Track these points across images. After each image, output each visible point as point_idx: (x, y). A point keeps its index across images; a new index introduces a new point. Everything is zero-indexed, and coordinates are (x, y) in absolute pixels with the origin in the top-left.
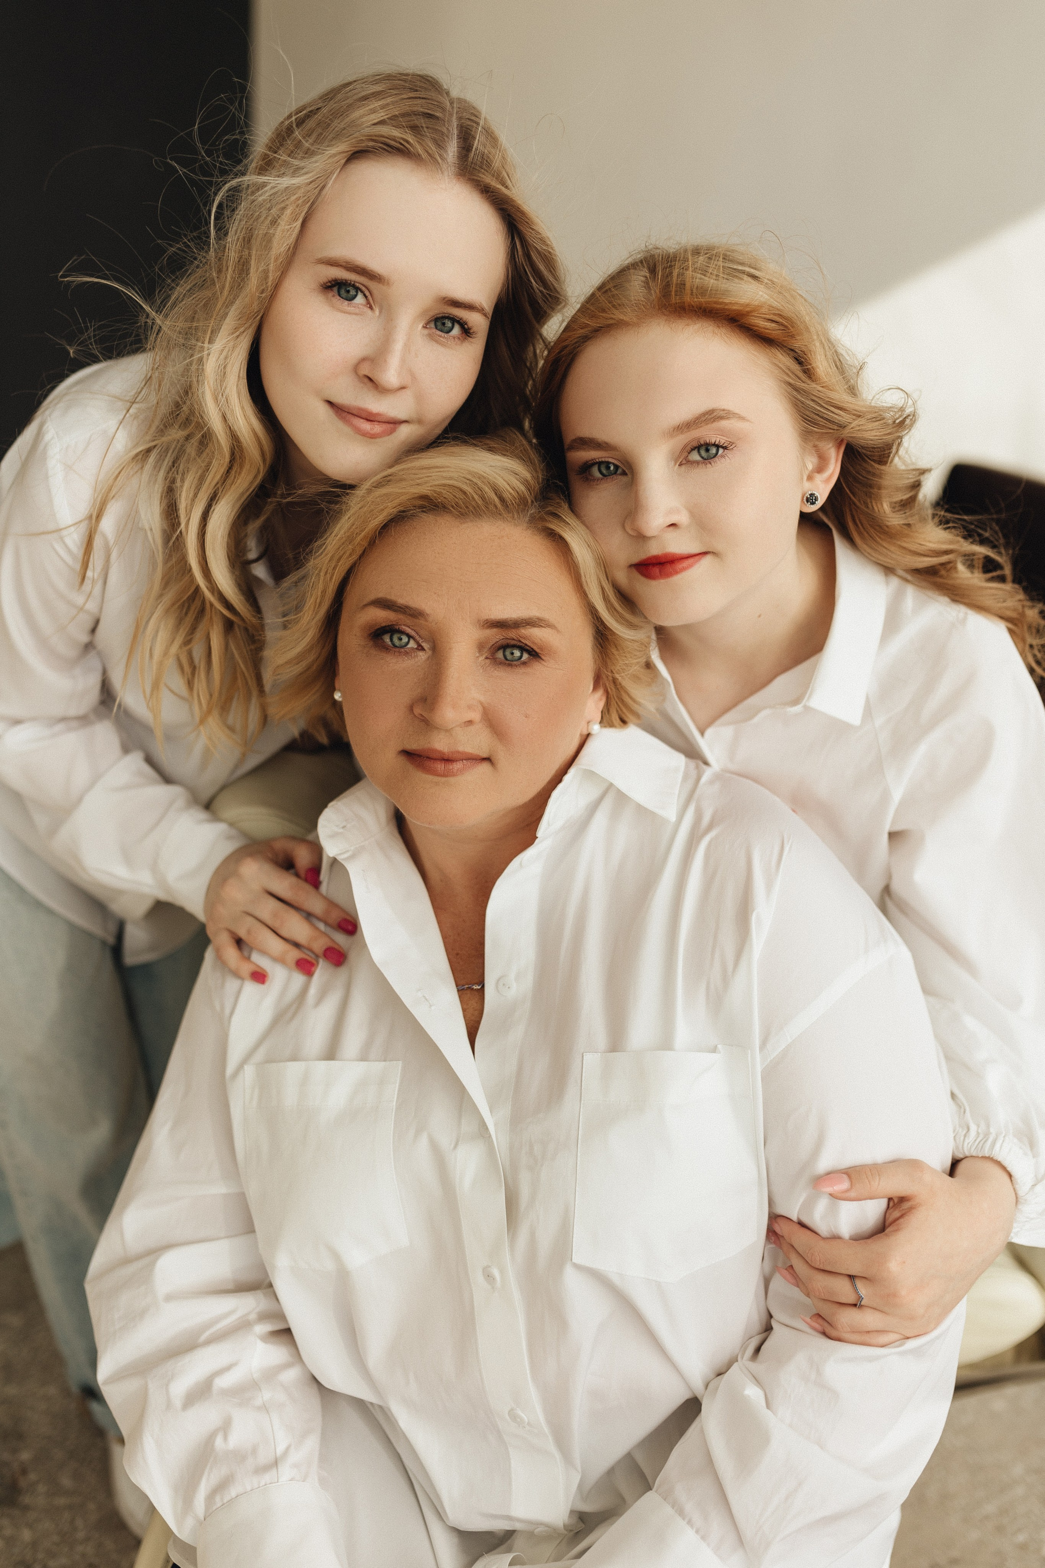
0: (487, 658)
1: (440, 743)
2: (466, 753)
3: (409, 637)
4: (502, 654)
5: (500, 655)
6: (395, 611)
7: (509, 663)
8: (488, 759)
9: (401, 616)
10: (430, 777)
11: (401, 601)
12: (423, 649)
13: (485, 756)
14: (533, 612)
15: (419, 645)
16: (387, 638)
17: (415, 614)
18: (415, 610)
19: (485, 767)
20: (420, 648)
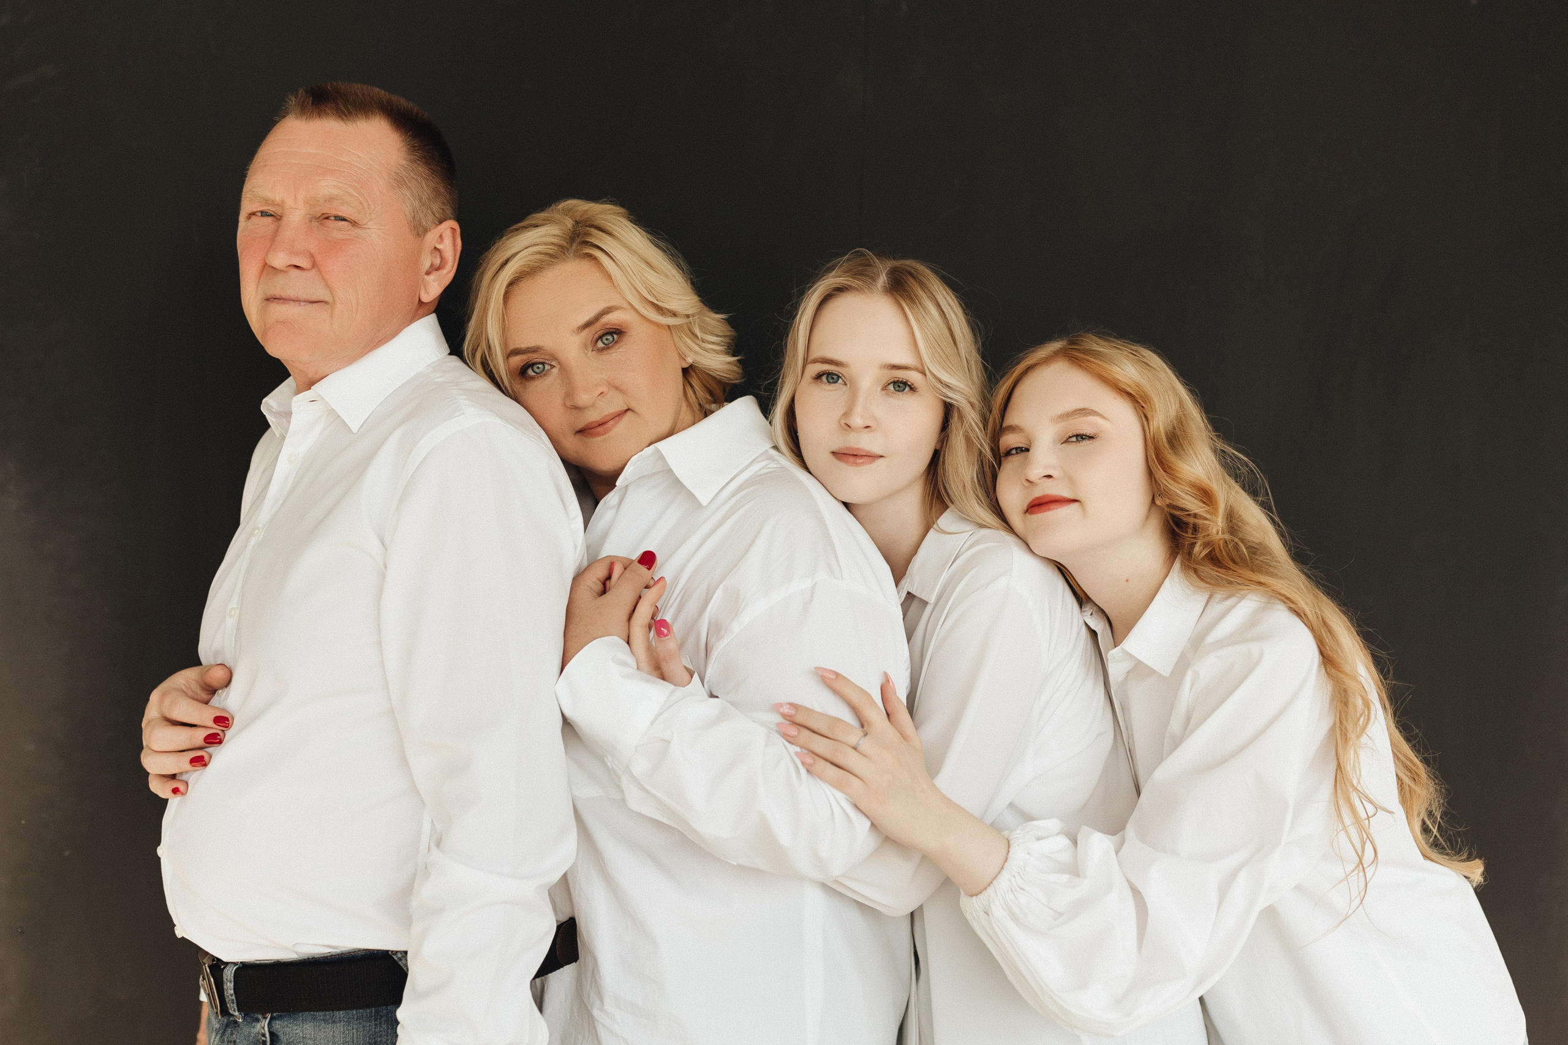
0: (592, 351)
1: (593, 416)
2: (612, 414)
3: (543, 364)
4: (601, 343)
5: (600, 344)
6: (523, 353)
7: (607, 347)
8: (628, 409)
9: (529, 355)
10: (599, 438)
11: (523, 346)
12: (554, 366)
13: (626, 408)
14: (603, 305)
15: (551, 365)
16: (530, 372)
17: (535, 350)
18: (533, 347)
19: (629, 414)
20: (553, 367)
